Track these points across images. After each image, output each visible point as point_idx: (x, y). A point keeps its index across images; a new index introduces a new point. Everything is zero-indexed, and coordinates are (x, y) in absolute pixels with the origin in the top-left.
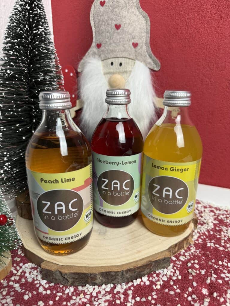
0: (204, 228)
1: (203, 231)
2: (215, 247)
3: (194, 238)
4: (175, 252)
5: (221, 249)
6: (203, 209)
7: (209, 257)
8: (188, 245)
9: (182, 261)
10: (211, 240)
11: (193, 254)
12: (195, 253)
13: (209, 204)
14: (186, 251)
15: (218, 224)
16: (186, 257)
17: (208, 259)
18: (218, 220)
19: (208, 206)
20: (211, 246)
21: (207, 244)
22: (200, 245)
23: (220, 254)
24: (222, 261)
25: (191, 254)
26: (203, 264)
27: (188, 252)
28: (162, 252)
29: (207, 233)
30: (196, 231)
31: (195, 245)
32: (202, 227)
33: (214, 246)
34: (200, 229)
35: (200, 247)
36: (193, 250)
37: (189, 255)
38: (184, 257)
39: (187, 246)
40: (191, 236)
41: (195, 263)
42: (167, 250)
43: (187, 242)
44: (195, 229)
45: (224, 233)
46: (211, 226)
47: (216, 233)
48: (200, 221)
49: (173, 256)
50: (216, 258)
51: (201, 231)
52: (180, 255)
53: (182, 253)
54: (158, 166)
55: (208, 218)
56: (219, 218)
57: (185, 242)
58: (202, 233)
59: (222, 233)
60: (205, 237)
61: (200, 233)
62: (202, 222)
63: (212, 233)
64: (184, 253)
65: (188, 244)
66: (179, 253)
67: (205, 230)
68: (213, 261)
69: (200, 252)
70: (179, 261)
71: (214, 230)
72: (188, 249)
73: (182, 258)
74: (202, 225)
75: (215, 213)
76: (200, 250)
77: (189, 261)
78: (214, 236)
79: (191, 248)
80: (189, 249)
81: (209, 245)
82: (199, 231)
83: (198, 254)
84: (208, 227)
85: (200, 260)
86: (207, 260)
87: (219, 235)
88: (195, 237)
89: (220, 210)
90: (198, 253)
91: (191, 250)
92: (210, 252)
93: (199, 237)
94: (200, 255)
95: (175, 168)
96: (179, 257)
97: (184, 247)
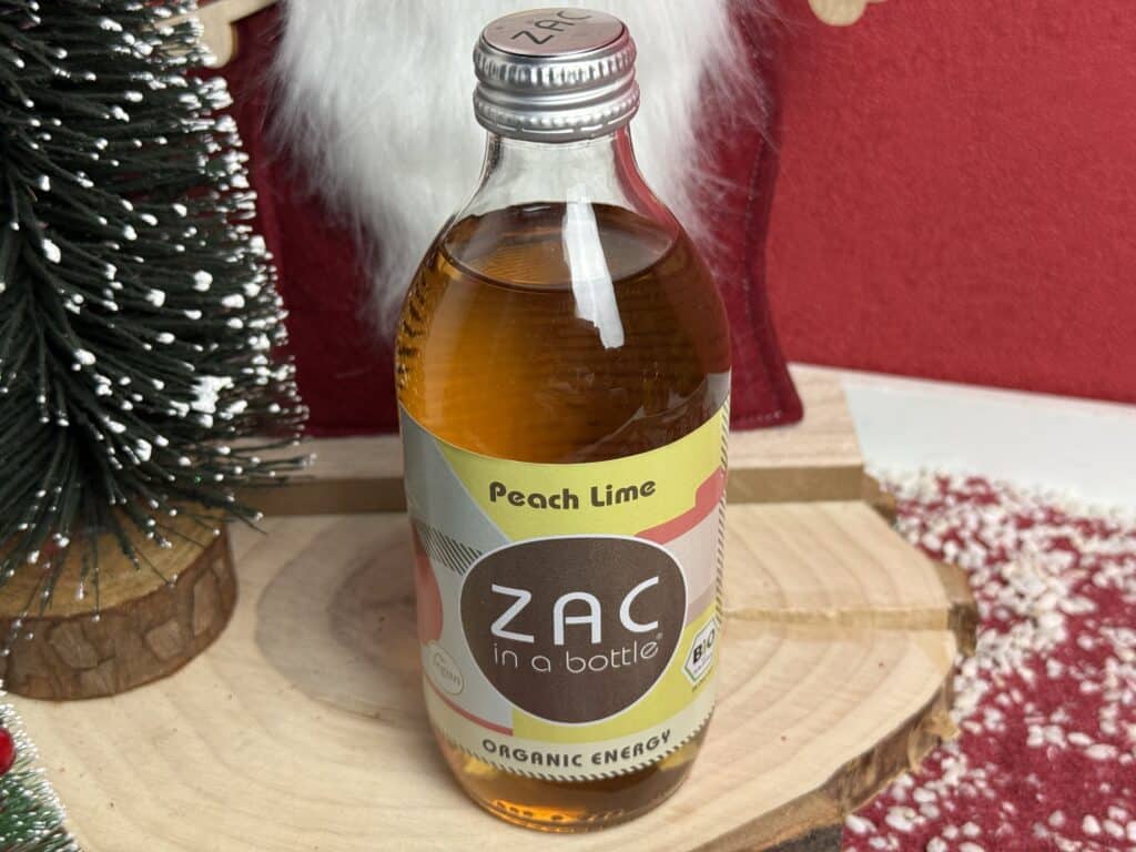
0: (1013, 645)
1: (1011, 662)
2: (1071, 744)
3: (961, 710)
4: (866, 793)
5: (1101, 752)
6: (1010, 535)
7: (1038, 802)
8: (931, 748)
9: (903, 836)
10: (1047, 709)
11: (956, 793)
12: (965, 785)
13: (1048, 503)
14: (920, 781)
15: (1089, 616)
16: (919, 813)
17: (1030, 809)
18: (1091, 596)
19: (1040, 515)
20: (1047, 744)
21: (1026, 734)
22: (991, 740)
23: (1090, 781)
24: (1102, 817)
25: (944, 792)
26: (1006, 838)
27: (931, 785)
28: (797, 804)
29: (1028, 675)
30: (970, 670)
31: (968, 742)
32: (1006, 641)
33: (1066, 739)
34: (992, 654)
35: (989, 754)
36: (955, 770)
37: (932, 797)
38: (911, 813)
39: (926, 754)
40: (943, 698)
41: (964, 839)
42: (825, 787)
43: (925, 735)
44: (966, 658)
45: (1121, 662)
46: (1054, 629)
47: (1081, 670)
48: (993, 610)
49: (856, 809)
50: (1070, 800)
51: (996, 663)
52: (889, 802)
53: (899, 794)
55: (1036, 588)
56: (1101, 580)
57: (914, 737)
58: (1005, 678)
59: (1112, 666)
60: (1017, 696)
61: (994, 674)
62: (1003, 615)
63: (1055, 669)
64: (910, 792)
65: (929, 740)
66: (882, 791)
67: (1018, 657)
68: (1058, 819)
69: (990, 781)
70: (884, 836)
71: (1069, 652)
72: (930, 769)
73: (900, 820)
74: (1003, 628)
75: (1078, 555)
76: (992, 767)
77: (935, 829)
78: (1069, 685)
79: (948, 763)
80: (935, 768)
81: (1037, 736)
82: (987, 664)
83: (980, 792)
84: (1034, 638)
85: (989, 821)
86: (1026, 814)
87: (1097, 680)
88: (968, 703)
89: (1106, 534)
90: (982, 785)
91: (946, 771)
92: (1042, 778)
93: (988, 700)
94: (990, 794)
96: (886, 813)
97: (906, 764)
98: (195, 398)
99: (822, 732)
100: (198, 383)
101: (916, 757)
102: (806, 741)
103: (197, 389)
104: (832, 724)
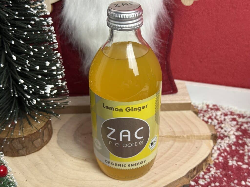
0: (224, 142)
1: (224, 146)
2: (238, 165)
3: (214, 157)
4: (194, 176)
5: (245, 166)
6: (223, 118)
7: (231, 178)
8: (207, 166)
9: (202, 186)
10: (232, 157)
11: (213, 176)
12: (215, 174)
13: (230, 110)
14: (205, 173)
15: (241, 136)
16: (206, 180)
17: (230, 179)
18: (241, 131)
19: (229, 113)
20: (233, 165)
21: (228, 163)
22: (221, 164)
23: (242, 173)
24: (245, 181)
25: (211, 176)
26: (224, 186)
27: (208, 174)
29: (228, 149)
30: (215, 148)
31: (216, 164)
32: (223, 141)
33: (237, 163)
34: (220, 144)
35: (220, 167)
36: (213, 171)
37: (208, 177)
38: (204, 180)
39: (206, 167)
40: (210, 155)
43: (206, 163)
44: (214, 145)
45: (248, 146)
46: (233, 139)
47: (239, 148)
48: (220, 134)
49: (192, 180)
50: (238, 177)
51: (221, 147)
52: (199, 178)
53: (201, 176)
54: (110, 108)
55: (229, 130)
56: (243, 128)
57: (204, 164)
58: (223, 150)
59: (246, 147)
60: (226, 154)
61: (221, 149)
62: (222, 135)
63: (234, 148)
64: (203, 176)
66: (197, 176)
67: (226, 145)
68: (236, 181)
69: (221, 173)
70: (198, 185)
71: (236, 144)
72: (207, 170)
73: (201, 182)
74: (222, 139)
75: (238, 122)
76: (221, 170)
77: (209, 184)
78: (237, 151)
79: (211, 169)
80: (209, 170)
81: (230, 163)
82: (219, 147)
83: (219, 175)
84: (229, 141)
85: (221, 182)
86: (229, 181)
87: (243, 150)
88: (215, 155)
89: (244, 117)
90: (219, 174)
91: (211, 171)
92: (232, 172)
93: (219, 155)
94: (221, 176)
96: (198, 180)
97: (202, 169)
98: (46, 90)
99: (184, 163)
100: (46, 86)
101: (205, 168)
102: (181, 165)
103: (46, 88)
104: (187, 161)
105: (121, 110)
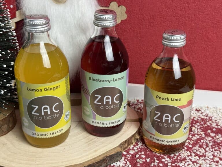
4: (126, 148)
9: (132, 155)
11: (140, 148)
12: (142, 146)
14: (135, 146)
16: (134, 151)
26: (148, 154)
27: (136, 147)
28: (114, 148)
36: (140, 144)
37: (137, 148)
38: (133, 151)
41: (141, 154)
42: (119, 146)
49: (124, 151)
52: (130, 149)
53: (131, 148)
54: (33, 89)
57: (133, 138)
64: (133, 148)
66: (128, 148)
70: (129, 155)
72: (136, 144)
73: (131, 152)
77: (137, 153)
85: (145, 152)
90: (144, 146)
95: (48, 88)
96: (129, 151)
97: (132, 143)
99: (118, 138)
101: (134, 142)
102: (116, 139)
105: (41, 90)
